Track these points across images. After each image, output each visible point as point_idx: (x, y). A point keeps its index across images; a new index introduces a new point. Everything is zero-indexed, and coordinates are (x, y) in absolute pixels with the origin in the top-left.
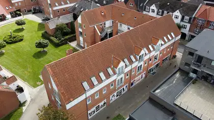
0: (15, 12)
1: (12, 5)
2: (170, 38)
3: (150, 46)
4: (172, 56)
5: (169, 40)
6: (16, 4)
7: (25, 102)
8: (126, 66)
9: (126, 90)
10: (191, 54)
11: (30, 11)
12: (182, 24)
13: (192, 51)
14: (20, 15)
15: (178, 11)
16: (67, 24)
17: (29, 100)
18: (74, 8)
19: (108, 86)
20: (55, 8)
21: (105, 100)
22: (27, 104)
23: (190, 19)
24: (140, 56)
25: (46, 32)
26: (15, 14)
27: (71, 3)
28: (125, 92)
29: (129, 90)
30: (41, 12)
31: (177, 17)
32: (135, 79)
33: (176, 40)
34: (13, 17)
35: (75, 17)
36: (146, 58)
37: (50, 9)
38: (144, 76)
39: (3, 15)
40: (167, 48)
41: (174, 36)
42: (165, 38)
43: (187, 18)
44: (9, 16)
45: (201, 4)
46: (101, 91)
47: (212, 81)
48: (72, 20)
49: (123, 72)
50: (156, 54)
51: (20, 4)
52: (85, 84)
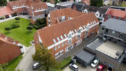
0: (14, 14)
1: (13, 10)
2: (94, 23)
3: (84, 26)
4: (95, 33)
5: (93, 24)
6: (15, 10)
7: (23, 53)
8: (73, 34)
9: (73, 47)
10: (103, 29)
11: (22, 14)
12: (100, 18)
13: (104, 27)
14: (16, 15)
15: (98, 12)
16: (42, 19)
17: (25, 52)
18: (45, 11)
19: (64, 42)
20: (35, 11)
21: (63, 50)
22: (25, 53)
23: (104, 15)
24: (79, 30)
25: (31, 23)
26: (14, 15)
27: (43, 9)
28: (72, 48)
29: (74, 47)
30: (27, 14)
31: (97, 15)
32: (77, 42)
33: (97, 24)
34: (12, 16)
35: (46, 15)
36: (82, 31)
37: (33, 12)
38: (81, 41)
39: (8, 15)
40: (93, 28)
41: (95, 22)
42: (91, 23)
43: (102, 15)
44: (10, 16)
45: (109, 8)
46: (61, 44)
47: (113, 41)
48: (45, 17)
49: (71, 37)
50: (87, 30)
51: (16, 10)
52: (54, 40)
